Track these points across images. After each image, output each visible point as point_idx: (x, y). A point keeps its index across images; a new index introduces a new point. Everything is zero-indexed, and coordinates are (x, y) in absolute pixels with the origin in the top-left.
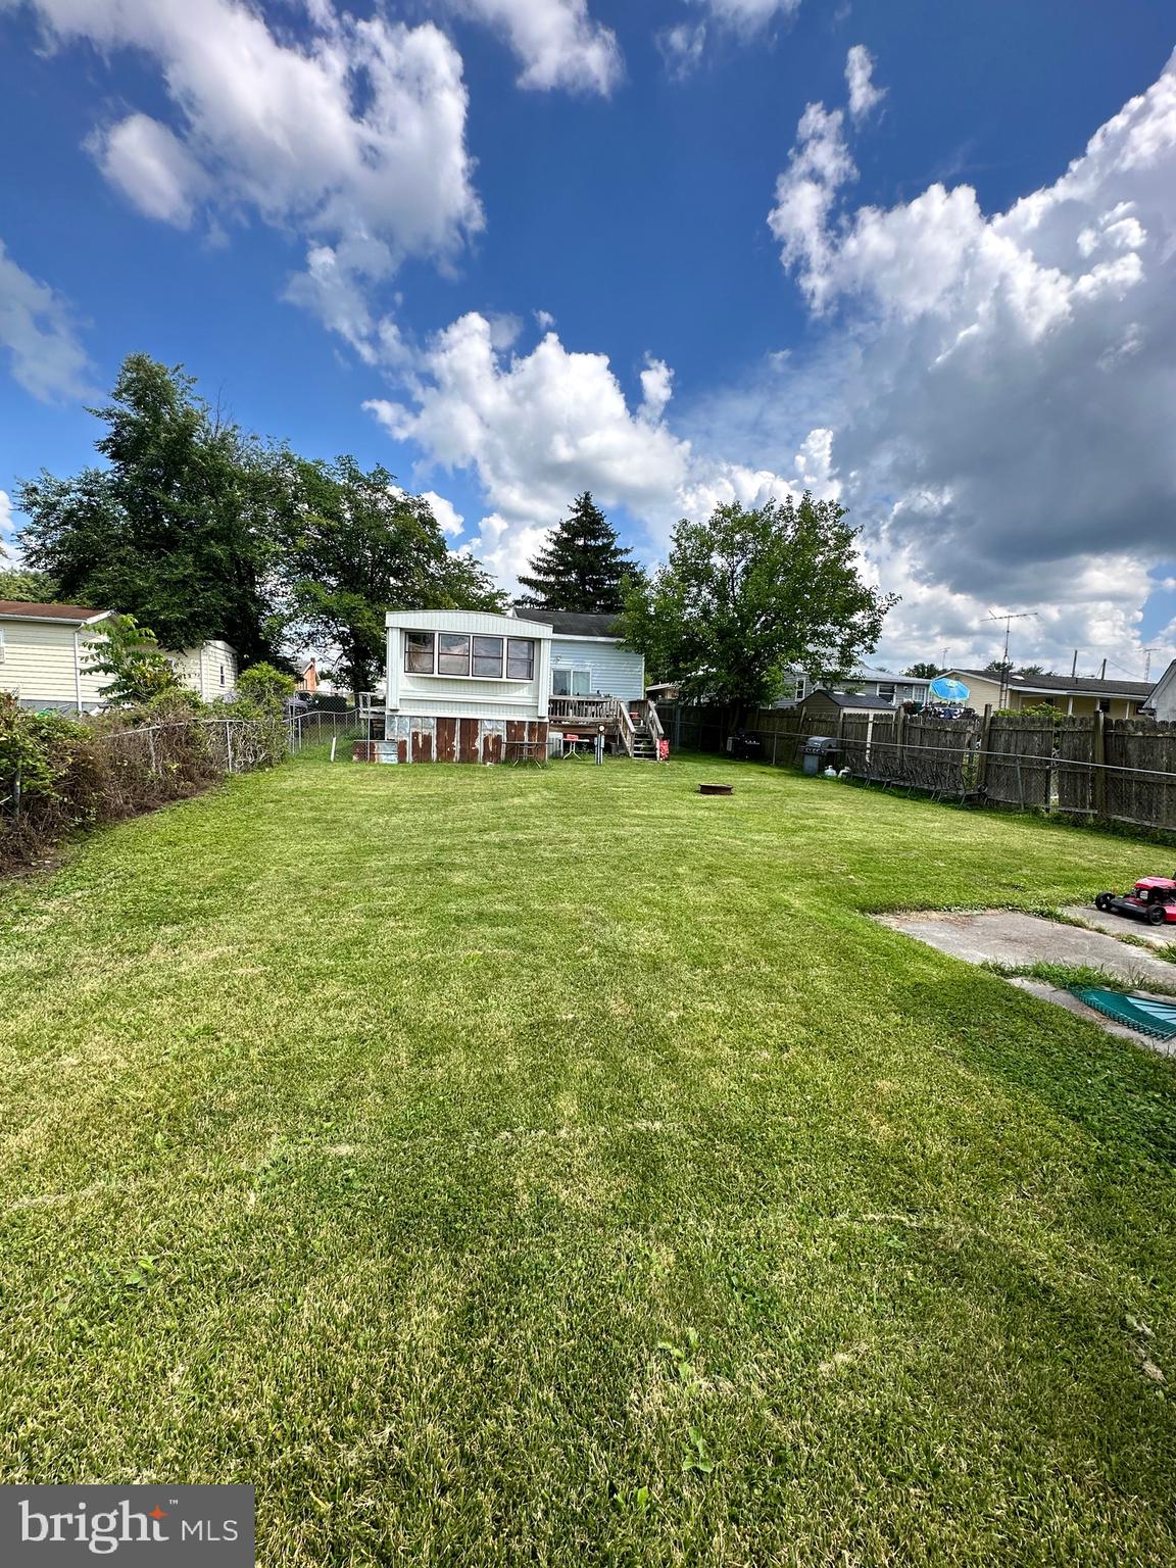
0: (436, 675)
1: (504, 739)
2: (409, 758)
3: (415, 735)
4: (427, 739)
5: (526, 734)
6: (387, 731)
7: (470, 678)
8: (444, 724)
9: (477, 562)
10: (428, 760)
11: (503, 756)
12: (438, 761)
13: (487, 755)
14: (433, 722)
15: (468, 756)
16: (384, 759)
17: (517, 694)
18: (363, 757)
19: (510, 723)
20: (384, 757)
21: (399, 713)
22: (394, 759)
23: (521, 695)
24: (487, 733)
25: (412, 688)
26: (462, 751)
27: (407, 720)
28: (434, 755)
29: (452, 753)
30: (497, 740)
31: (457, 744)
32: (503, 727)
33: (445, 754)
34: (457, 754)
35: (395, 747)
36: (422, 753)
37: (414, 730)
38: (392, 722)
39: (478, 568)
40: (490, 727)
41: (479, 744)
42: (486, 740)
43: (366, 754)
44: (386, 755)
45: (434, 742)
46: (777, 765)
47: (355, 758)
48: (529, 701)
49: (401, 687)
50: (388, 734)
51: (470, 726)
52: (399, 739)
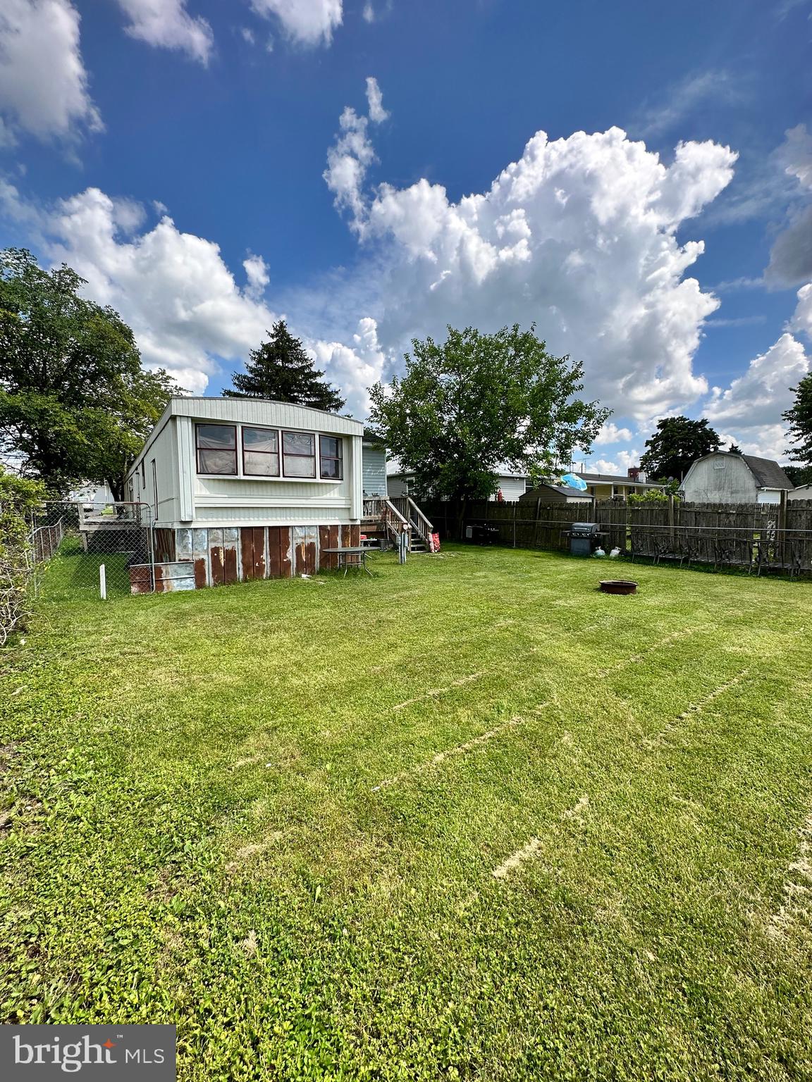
0: (241, 476)
1: (318, 546)
2: (209, 579)
3: (216, 550)
4: (230, 555)
5: (339, 539)
6: (178, 549)
7: (281, 479)
8: (250, 534)
9: (169, 377)
10: (234, 580)
11: (317, 565)
12: (245, 580)
13: (301, 566)
14: (236, 534)
15: (280, 569)
16: (176, 586)
17: (328, 496)
18: (146, 586)
19: (322, 528)
20: (175, 583)
21: (193, 526)
22: (190, 584)
23: (332, 496)
24: (299, 541)
25: (208, 493)
26: (273, 565)
27: (204, 533)
28: (240, 574)
29: (261, 568)
30: (311, 548)
31: (266, 557)
32: (315, 534)
33: (253, 571)
34: (267, 570)
35: (191, 569)
36: (225, 573)
37: (213, 545)
38: (183, 538)
39: (172, 383)
40: (302, 534)
41: (291, 555)
42: (298, 549)
43: (151, 583)
44: (178, 580)
45: (239, 557)
46: (519, 547)
47: (134, 589)
48: (342, 504)
49: (197, 493)
50: (180, 553)
51: (280, 535)
52: (196, 558)
